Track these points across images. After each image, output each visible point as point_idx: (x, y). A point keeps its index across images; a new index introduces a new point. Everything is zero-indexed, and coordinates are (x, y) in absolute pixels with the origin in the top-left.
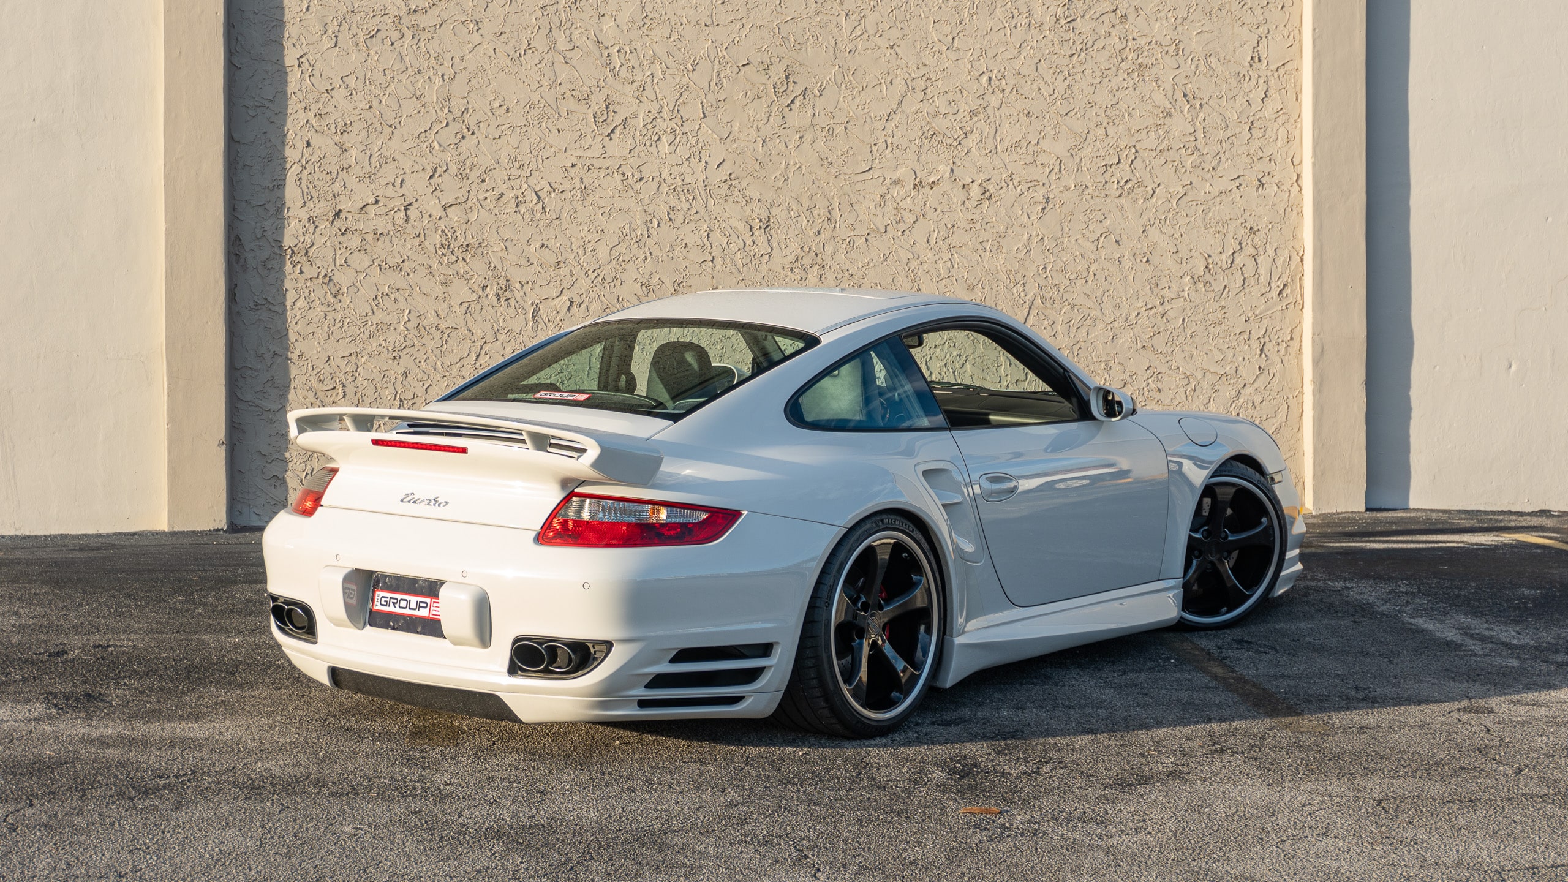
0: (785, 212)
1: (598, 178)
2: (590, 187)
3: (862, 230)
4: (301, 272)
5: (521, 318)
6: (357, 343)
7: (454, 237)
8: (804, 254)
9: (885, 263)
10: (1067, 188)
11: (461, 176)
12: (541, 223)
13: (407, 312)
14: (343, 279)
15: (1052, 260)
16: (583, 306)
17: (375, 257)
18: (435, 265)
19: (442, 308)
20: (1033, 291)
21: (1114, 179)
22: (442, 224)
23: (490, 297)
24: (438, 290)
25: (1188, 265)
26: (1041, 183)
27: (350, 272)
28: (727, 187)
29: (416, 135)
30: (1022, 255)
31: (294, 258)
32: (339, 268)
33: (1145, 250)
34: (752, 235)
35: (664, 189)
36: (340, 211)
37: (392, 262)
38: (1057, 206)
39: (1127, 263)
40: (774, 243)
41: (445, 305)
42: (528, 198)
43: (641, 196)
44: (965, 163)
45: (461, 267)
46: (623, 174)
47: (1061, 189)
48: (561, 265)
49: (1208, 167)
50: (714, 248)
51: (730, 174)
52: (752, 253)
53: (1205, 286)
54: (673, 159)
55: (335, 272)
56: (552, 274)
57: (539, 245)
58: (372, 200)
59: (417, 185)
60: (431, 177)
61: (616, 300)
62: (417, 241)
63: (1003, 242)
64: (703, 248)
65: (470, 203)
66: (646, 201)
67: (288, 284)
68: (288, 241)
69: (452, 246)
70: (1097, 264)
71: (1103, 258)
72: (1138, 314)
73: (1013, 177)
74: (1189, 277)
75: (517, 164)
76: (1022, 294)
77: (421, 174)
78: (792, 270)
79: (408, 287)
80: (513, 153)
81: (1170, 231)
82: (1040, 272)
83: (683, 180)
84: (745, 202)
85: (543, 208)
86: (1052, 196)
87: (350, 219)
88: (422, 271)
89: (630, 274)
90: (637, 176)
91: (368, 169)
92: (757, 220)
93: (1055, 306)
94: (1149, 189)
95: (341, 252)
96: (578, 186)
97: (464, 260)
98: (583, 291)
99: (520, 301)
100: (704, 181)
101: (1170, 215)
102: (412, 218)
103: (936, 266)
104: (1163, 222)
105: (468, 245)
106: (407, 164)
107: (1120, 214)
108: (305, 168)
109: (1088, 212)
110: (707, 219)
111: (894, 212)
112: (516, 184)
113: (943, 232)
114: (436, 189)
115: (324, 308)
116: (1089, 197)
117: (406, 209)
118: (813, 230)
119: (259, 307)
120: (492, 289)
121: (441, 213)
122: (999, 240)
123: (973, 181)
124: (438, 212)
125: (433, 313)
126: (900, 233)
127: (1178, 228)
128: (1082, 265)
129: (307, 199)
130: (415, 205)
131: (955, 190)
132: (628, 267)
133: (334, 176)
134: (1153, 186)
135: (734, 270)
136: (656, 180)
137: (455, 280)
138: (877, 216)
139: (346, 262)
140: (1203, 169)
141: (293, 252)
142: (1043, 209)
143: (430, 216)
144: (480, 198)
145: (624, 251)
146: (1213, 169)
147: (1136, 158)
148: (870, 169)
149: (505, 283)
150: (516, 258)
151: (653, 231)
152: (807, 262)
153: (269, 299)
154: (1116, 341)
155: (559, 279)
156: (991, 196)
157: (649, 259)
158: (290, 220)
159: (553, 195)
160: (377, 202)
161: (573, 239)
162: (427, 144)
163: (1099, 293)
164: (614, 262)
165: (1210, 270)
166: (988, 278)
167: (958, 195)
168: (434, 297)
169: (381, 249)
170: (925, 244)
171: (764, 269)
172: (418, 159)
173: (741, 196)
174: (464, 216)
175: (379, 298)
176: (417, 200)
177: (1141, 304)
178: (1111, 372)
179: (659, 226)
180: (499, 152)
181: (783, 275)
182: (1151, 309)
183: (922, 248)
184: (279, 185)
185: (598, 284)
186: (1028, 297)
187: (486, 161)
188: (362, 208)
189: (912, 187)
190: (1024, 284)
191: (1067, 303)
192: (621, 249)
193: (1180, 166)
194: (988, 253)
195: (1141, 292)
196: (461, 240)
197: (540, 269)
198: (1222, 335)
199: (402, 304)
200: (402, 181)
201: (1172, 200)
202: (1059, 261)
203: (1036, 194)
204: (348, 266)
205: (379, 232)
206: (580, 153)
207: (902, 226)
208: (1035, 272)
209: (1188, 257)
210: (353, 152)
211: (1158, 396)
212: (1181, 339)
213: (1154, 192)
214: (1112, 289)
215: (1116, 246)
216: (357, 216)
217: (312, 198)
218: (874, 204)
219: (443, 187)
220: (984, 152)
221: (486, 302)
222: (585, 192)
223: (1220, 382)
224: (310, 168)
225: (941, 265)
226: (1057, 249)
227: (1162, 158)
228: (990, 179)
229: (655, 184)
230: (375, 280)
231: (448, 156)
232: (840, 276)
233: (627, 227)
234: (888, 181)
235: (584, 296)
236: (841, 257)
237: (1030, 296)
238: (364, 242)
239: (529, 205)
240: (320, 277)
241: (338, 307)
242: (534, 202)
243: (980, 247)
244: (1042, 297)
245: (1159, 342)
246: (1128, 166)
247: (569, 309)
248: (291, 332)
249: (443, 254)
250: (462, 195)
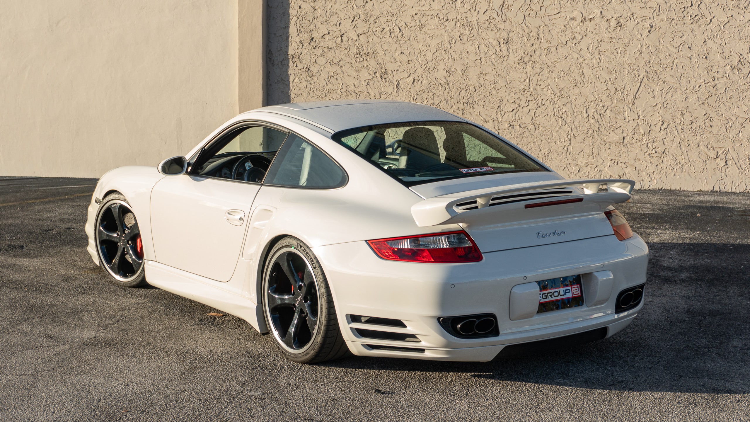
0: (516, 35)
1: (427, 20)
2: (424, 25)
3: (554, 43)
4: (296, 66)
5: (391, 87)
6: (320, 98)
7: (362, 49)
8: (525, 56)
9: (566, 60)
10: (662, 20)
11: (366, 21)
12: (401, 42)
13: (341, 84)
14: (314, 69)
15: (654, 58)
16: (420, 82)
17: (328, 59)
18: (354, 62)
19: (357, 82)
20: (642, 73)
21: (689, 14)
22: (357, 43)
23: (378, 77)
24: (355, 74)
25: (729, 60)
26: (649, 18)
27: (317, 66)
28: (488, 23)
29: (346, 2)
30: (637, 55)
31: (294, 60)
32: (313, 64)
33: (705, 52)
34: (500, 46)
35: (458, 25)
36: (313, 38)
37: (336, 61)
38: (657, 29)
39: (694, 59)
40: (510, 50)
41: (358, 81)
42: (395, 30)
43: (447, 28)
44: (608, 8)
45: (365, 63)
46: (439, 18)
47: (659, 20)
48: (410, 62)
49: (741, 6)
50: (481, 53)
51: (490, 17)
52: (499, 56)
53: (738, 71)
54: (462, 10)
55: (311, 66)
56: (406, 67)
57: (400, 52)
58: (327, 32)
59: (347, 25)
60: (352, 21)
61: (435, 79)
62: (346, 51)
63: (627, 48)
64: (476, 53)
65: (369, 33)
66: (450, 31)
67: (290, 72)
68: (291, 52)
69: (361, 53)
70: (677, 59)
71: (681, 56)
72: (700, 86)
73: (634, 15)
74: (729, 66)
75: (391, 14)
76: (637, 76)
77: (348, 20)
78: (519, 64)
79: (342, 73)
80: (389, 9)
81: (719, 41)
82: (647, 64)
83: (467, 20)
84: (497, 30)
85: (402, 35)
86: (654, 24)
87: (317, 41)
88: (348, 65)
89: (441, 66)
90: (445, 18)
91: (325, 18)
92: (502, 39)
93: (654, 81)
94: (708, 19)
95: (313, 57)
96: (418, 24)
97: (366, 60)
98: (420, 74)
99: (391, 79)
100: (477, 21)
101: (720, 33)
102: (344, 40)
103: (592, 61)
104: (715, 37)
105: (368, 53)
106: (342, 15)
107: (692, 34)
108: (298, 18)
109: (674, 32)
110: (478, 39)
111: (571, 34)
112: (390, 24)
113: (596, 44)
114: (354, 27)
115: (306, 83)
116: (674, 25)
117: (341, 36)
118: (530, 44)
119: (279, 82)
120: (378, 74)
121: (357, 38)
122: (625, 47)
123: (612, 18)
124: (355, 38)
125: (353, 85)
126: (573, 45)
127: (724, 40)
128: (670, 60)
129: (299, 32)
130: (346, 34)
131: (603, 22)
132: (440, 63)
133: (311, 21)
134: (711, 18)
135: (491, 64)
136: (455, 20)
137: (363, 69)
138: (562, 36)
139: (315, 61)
140: (739, 8)
141: (293, 57)
142: (649, 31)
143: (352, 39)
144: (374, 30)
145: (439, 55)
146: (745, 8)
147: (701, 3)
148: (559, 12)
149: (384, 71)
150: (389, 59)
151: (453, 45)
152: (526, 59)
153: (283, 78)
154: (687, 100)
155: (409, 69)
156: (621, 25)
157: (450, 59)
158: (292, 42)
159: (407, 28)
160: (329, 33)
161: (415, 50)
162: (351, 6)
163: (678, 75)
164: (434, 60)
165: (741, 62)
166: (619, 67)
167: (604, 25)
168: (353, 77)
169: (330, 55)
170: (586, 50)
171: (505, 63)
172: (347, 13)
173: (495, 28)
174: (367, 39)
175: (329, 78)
176: (346, 32)
177: (702, 80)
178: (684, 116)
179: (455, 43)
180: (383, 9)
181: (514, 66)
182: (707, 83)
183: (585, 52)
184: (287, 27)
185: (426, 71)
186: (640, 77)
187: (377, 13)
188: (322, 36)
189: (580, 21)
190: (638, 70)
191: (661, 80)
192: (437, 54)
193: (726, 7)
194: (619, 54)
195: (702, 75)
196: (365, 51)
197: (400, 64)
198: (747, 97)
199: (339, 81)
200: (340, 23)
201: (721, 25)
202: (657, 58)
203: (645, 24)
204: (316, 63)
205: (330, 47)
206: (419, 8)
207: (575, 41)
208: (644, 64)
209: (729, 55)
210: (319, 10)
211: (710, 129)
212: (724, 99)
213: (711, 21)
214: (686, 73)
215: (689, 50)
216: (320, 40)
217: (301, 32)
218: (560, 30)
219: (358, 26)
220: (619, 2)
221: (376, 80)
222: (422, 27)
223: (746, 122)
224: (300, 18)
225: (594, 60)
226: (656, 52)
227: (716, 3)
228: (621, 16)
229: (454, 22)
230: (328, 70)
231: (360, 11)
232: (542, 67)
233: (440, 43)
234: (568, 19)
235: (420, 77)
236: (543, 57)
237: (641, 77)
238: (323, 52)
239: (396, 34)
240: (305, 68)
241: (312, 82)
242: (398, 32)
243: (615, 51)
244: (648, 77)
245: (711, 101)
246: (697, 7)
247: (413, 83)
248: (292, 93)
249: (357, 57)
250: (366, 29)
